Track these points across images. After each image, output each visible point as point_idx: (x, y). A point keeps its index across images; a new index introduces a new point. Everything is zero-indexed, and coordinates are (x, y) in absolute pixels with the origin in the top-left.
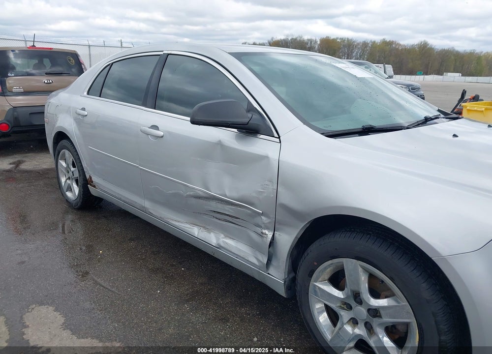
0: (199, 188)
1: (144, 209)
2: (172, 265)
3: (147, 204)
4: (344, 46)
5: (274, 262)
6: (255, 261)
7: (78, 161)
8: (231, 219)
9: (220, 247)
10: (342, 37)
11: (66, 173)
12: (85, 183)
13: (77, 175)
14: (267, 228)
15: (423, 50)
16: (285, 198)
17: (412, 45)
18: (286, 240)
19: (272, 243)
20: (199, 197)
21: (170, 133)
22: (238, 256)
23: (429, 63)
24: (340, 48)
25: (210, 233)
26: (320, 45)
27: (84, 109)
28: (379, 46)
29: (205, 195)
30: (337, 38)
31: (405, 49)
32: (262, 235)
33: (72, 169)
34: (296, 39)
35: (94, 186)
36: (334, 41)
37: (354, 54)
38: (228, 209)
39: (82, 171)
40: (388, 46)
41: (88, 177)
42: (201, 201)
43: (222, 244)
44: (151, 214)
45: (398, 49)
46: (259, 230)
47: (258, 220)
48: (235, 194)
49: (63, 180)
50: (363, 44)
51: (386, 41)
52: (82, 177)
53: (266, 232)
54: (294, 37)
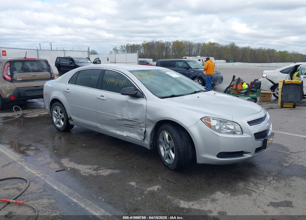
0: (120, 117)
1: (97, 127)
2: (109, 147)
3: (98, 125)
4: (187, 46)
5: (146, 138)
6: (139, 139)
7: (64, 110)
8: (131, 126)
9: (127, 137)
10: (185, 41)
11: (57, 117)
12: (67, 119)
13: (63, 116)
14: (143, 127)
15: (232, 48)
16: (149, 117)
17: (226, 45)
18: (149, 130)
19: (145, 132)
20: (120, 120)
21: (108, 98)
22: (134, 138)
23: (236, 55)
24: (184, 47)
25: (124, 132)
26: (173, 45)
27: (68, 89)
28: (207, 45)
29: (121, 119)
30: (183, 41)
31: (222, 47)
32: (142, 130)
33: (60, 114)
34: (158, 42)
35: (72, 121)
36: (181, 43)
37: (193, 51)
38: (130, 123)
39: (66, 115)
40: (212, 45)
41: (69, 117)
42: (120, 121)
43: (128, 135)
44: (100, 129)
45: (218, 47)
46: (141, 128)
47: (140, 125)
48: (133, 117)
49: (55, 120)
50: (198, 44)
51: (211, 43)
52: (66, 117)
53: (143, 128)
54: (158, 41)
